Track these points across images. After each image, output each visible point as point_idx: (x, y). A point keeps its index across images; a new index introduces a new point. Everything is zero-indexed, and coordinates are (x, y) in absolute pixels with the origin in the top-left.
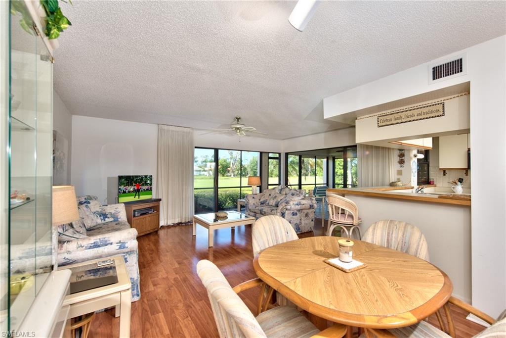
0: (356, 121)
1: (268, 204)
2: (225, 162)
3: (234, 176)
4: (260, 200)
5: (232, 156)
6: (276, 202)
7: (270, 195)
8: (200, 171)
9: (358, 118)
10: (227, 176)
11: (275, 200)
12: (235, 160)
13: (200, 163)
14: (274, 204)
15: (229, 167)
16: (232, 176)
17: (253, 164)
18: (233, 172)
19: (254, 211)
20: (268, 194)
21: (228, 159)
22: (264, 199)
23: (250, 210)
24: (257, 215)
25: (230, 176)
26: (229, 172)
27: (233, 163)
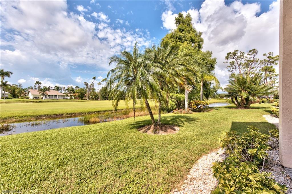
2: (83, 90)
8: (64, 96)
10: (84, 99)
12: (90, 89)
15: (86, 94)
16: (88, 99)
17: (102, 92)
18: (89, 97)
21: (85, 88)
26: (85, 96)
27: (88, 91)
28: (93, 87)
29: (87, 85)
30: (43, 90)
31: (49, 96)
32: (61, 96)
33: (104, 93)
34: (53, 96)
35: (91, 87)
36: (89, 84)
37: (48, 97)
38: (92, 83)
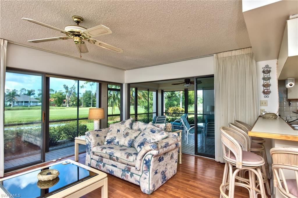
0: (288, 21)
1: (118, 142)
2: (61, 95)
3: (69, 106)
4: (105, 137)
5: (68, 90)
6: (129, 141)
7: (118, 131)
8: (36, 102)
9: (291, 17)
10: (63, 106)
11: (128, 138)
12: (70, 93)
13: (37, 96)
14: (126, 144)
15: (65, 99)
16: (68, 106)
17: (86, 97)
18: (69, 103)
19: (99, 154)
20: (116, 130)
21: (64, 93)
22: (111, 136)
23: (93, 153)
24: (104, 159)
25: (66, 106)
26: (64, 103)
27: (68, 96)
28: (74, 91)
29: (66, 88)
30: (12, 95)
31: (18, 102)
32: (33, 102)
33: (88, 99)
34: (22, 102)
35: (71, 90)
36: (69, 87)
37: (16, 104)
38: (74, 86)
